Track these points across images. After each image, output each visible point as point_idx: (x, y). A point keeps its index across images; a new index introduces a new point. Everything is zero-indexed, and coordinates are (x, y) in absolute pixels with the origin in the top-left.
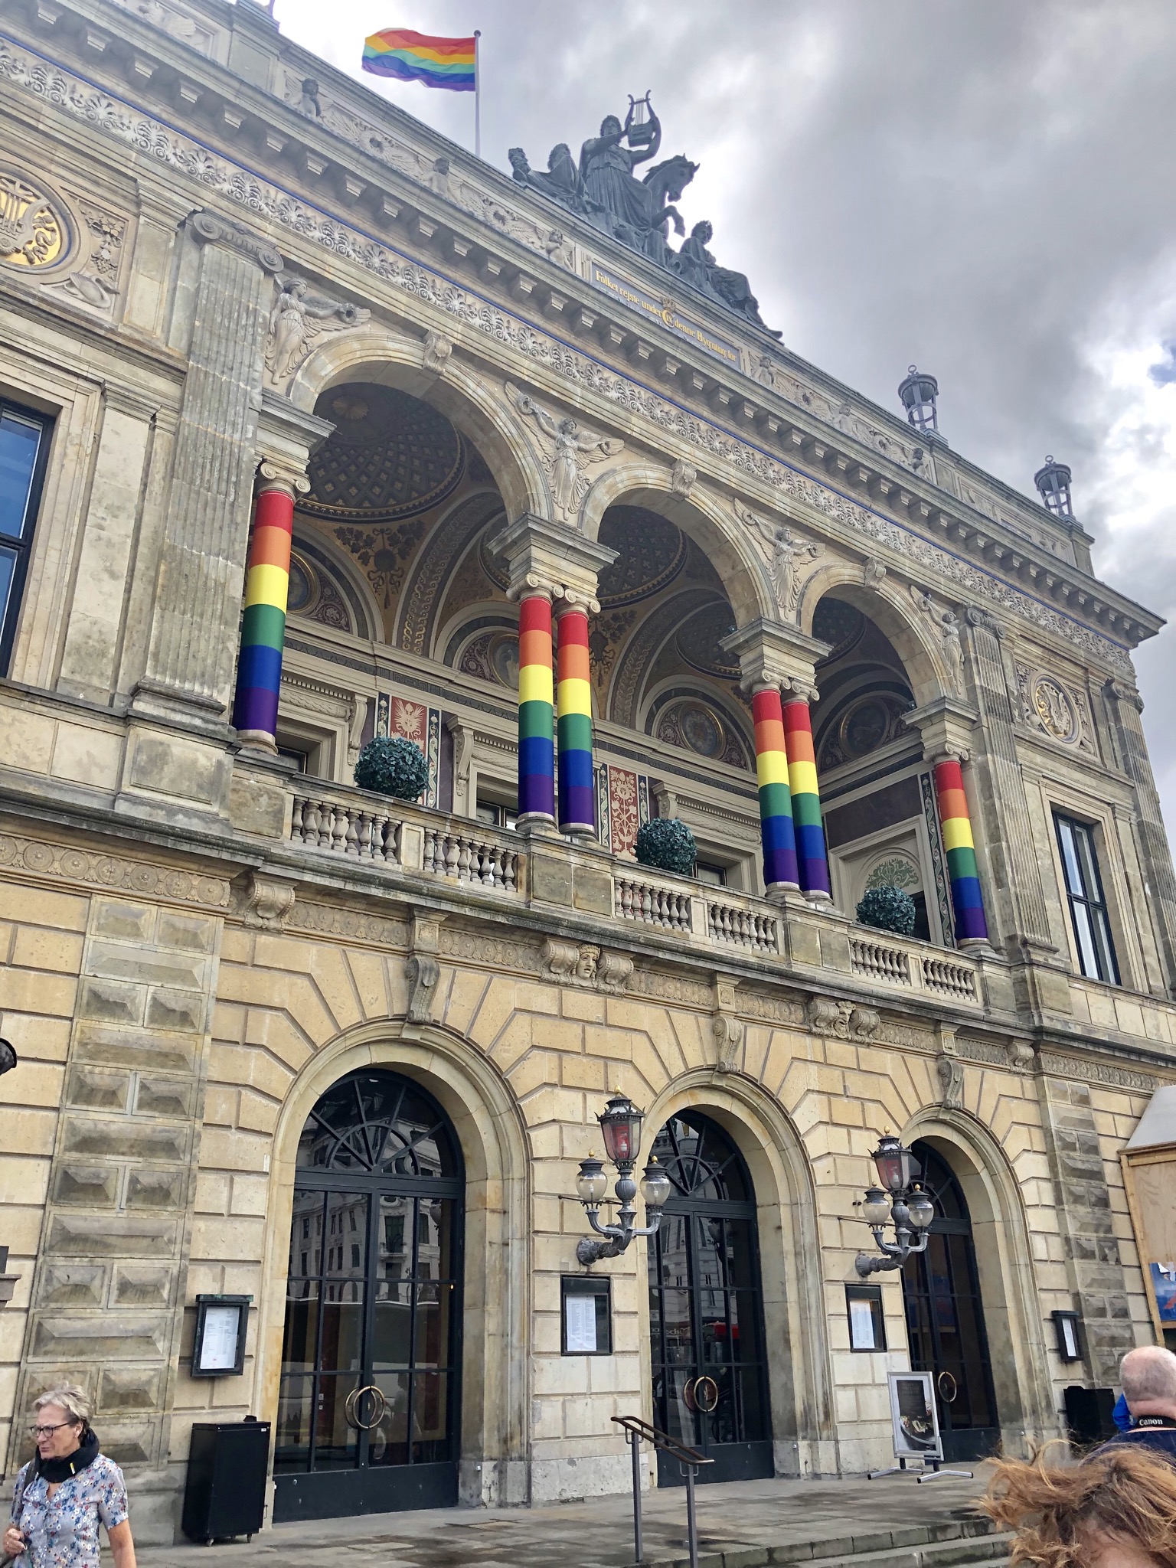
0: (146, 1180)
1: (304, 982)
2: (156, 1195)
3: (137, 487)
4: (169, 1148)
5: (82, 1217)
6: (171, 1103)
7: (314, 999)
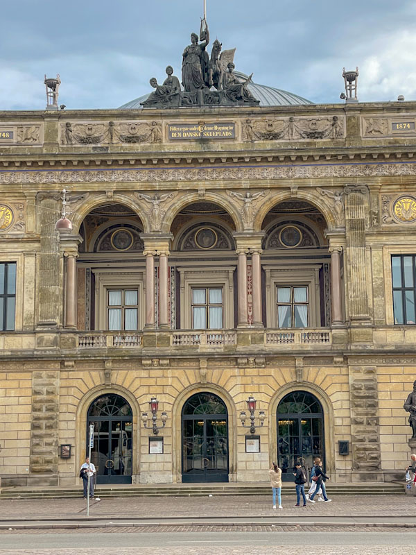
0: (48, 424)
1: (80, 380)
2: (50, 427)
3: (34, 275)
4: (52, 418)
5: (37, 432)
6: (51, 410)
7: (83, 383)
